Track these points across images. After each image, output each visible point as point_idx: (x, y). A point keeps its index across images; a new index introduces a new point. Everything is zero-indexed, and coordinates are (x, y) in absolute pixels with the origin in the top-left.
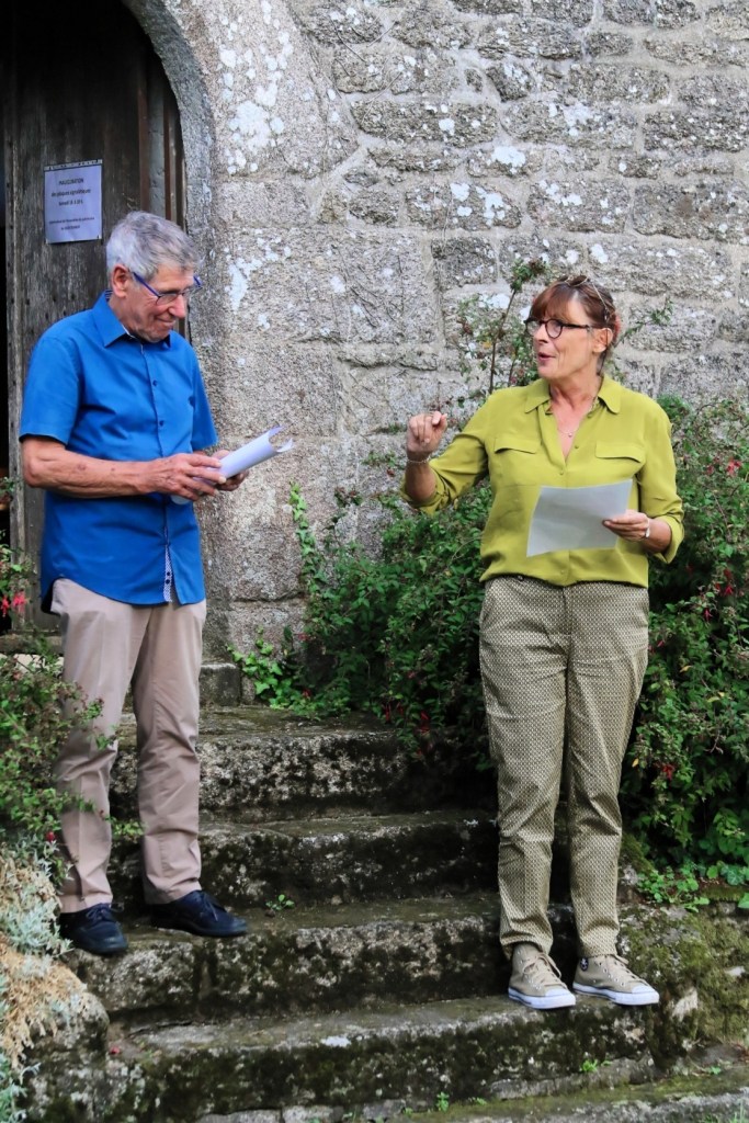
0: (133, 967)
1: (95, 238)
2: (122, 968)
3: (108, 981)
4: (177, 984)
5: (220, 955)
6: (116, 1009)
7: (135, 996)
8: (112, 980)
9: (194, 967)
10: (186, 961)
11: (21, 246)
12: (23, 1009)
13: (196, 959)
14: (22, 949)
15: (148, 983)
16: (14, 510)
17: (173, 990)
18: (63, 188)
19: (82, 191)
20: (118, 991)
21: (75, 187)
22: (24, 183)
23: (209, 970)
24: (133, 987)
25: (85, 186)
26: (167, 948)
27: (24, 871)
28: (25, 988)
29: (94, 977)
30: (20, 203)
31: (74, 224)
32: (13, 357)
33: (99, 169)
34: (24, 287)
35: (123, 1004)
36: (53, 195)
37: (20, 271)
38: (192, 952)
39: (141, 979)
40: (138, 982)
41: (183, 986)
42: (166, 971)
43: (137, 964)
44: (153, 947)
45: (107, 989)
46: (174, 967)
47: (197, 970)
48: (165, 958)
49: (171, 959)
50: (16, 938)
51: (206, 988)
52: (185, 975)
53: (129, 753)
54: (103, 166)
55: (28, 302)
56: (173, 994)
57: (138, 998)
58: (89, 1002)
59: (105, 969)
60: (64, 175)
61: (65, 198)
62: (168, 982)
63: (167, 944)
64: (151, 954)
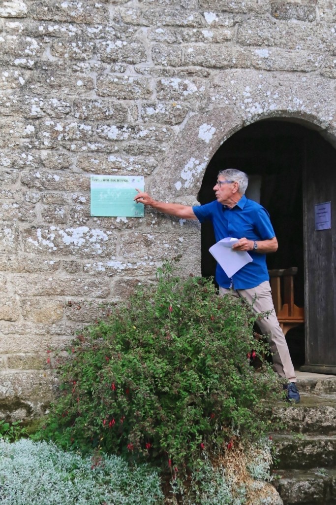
0: (300, 487)
1: (328, 228)
2: (295, 487)
3: (290, 492)
4: (317, 494)
5: (334, 484)
6: (293, 502)
7: (300, 497)
8: (291, 492)
9: (324, 488)
10: (321, 486)
11: (308, 232)
12: (252, 501)
13: (324, 486)
14: (255, 478)
15: (306, 493)
16: (306, 322)
17: (315, 496)
18: (320, 211)
19: (325, 212)
20: (294, 496)
21: (323, 211)
22: (309, 210)
23: (330, 490)
24: (300, 495)
25: (326, 210)
26: (313, 481)
27: (260, 450)
28: (253, 493)
29: (285, 490)
30: (308, 217)
31: (323, 224)
32: (306, 270)
33: (330, 204)
34: (309, 246)
35: (296, 501)
36: (317, 214)
37: (308, 241)
38: (323, 483)
39: (303, 492)
40: (302, 493)
41: (319, 495)
42: (312, 489)
43: (301, 486)
44: (308, 480)
45: (290, 495)
46: (315, 488)
47: (325, 490)
48: (312, 484)
49: (314, 485)
50: (253, 475)
51: (328, 497)
52: (320, 491)
53: (313, 409)
54: (331, 203)
55: (310, 251)
56: (315, 498)
57: (301, 499)
58: (277, 499)
59: (289, 487)
60: (320, 207)
61: (320, 215)
62: (314, 493)
63: (313, 479)
64: (307, 483)
